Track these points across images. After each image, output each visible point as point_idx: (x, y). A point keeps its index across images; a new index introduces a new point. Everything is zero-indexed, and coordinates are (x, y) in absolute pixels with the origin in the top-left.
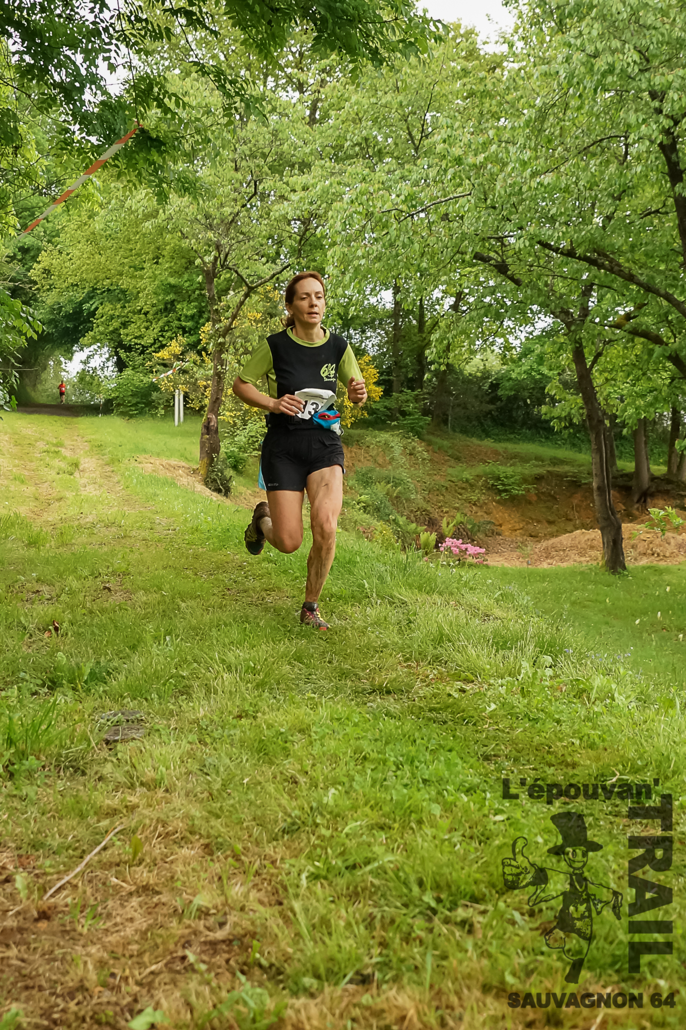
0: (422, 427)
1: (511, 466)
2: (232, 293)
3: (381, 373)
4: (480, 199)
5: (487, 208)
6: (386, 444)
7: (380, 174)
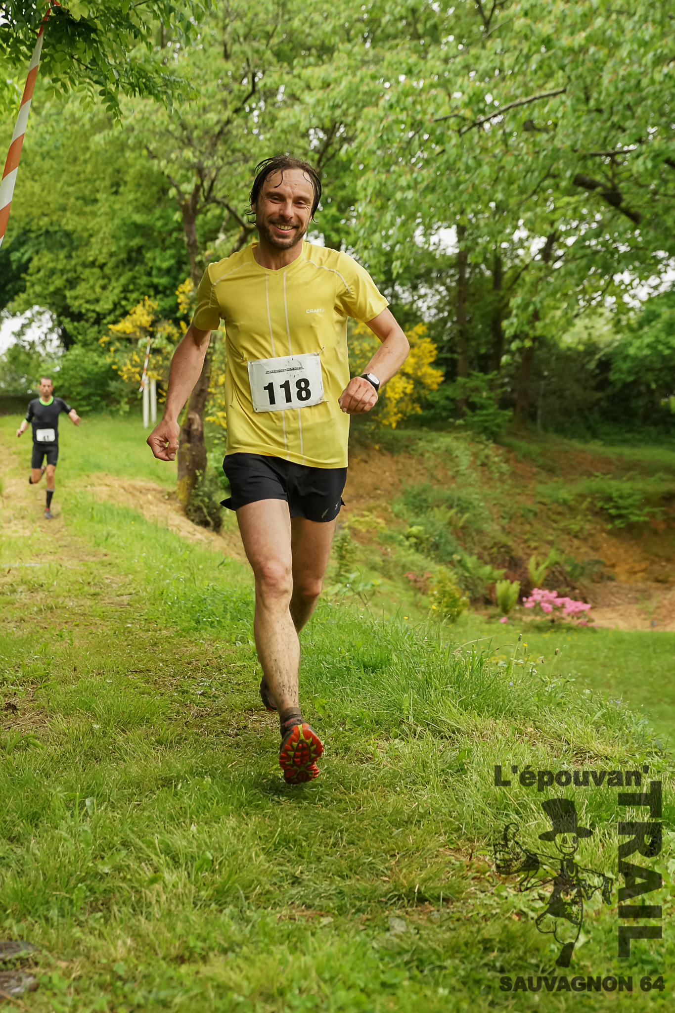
0: (499, 426)
1: (629, 480)
2: (222, 236)
3: (440, 349)
4: (578, 100)
5: (589, 111)
6: (448, 451)
7: (434, 63)
